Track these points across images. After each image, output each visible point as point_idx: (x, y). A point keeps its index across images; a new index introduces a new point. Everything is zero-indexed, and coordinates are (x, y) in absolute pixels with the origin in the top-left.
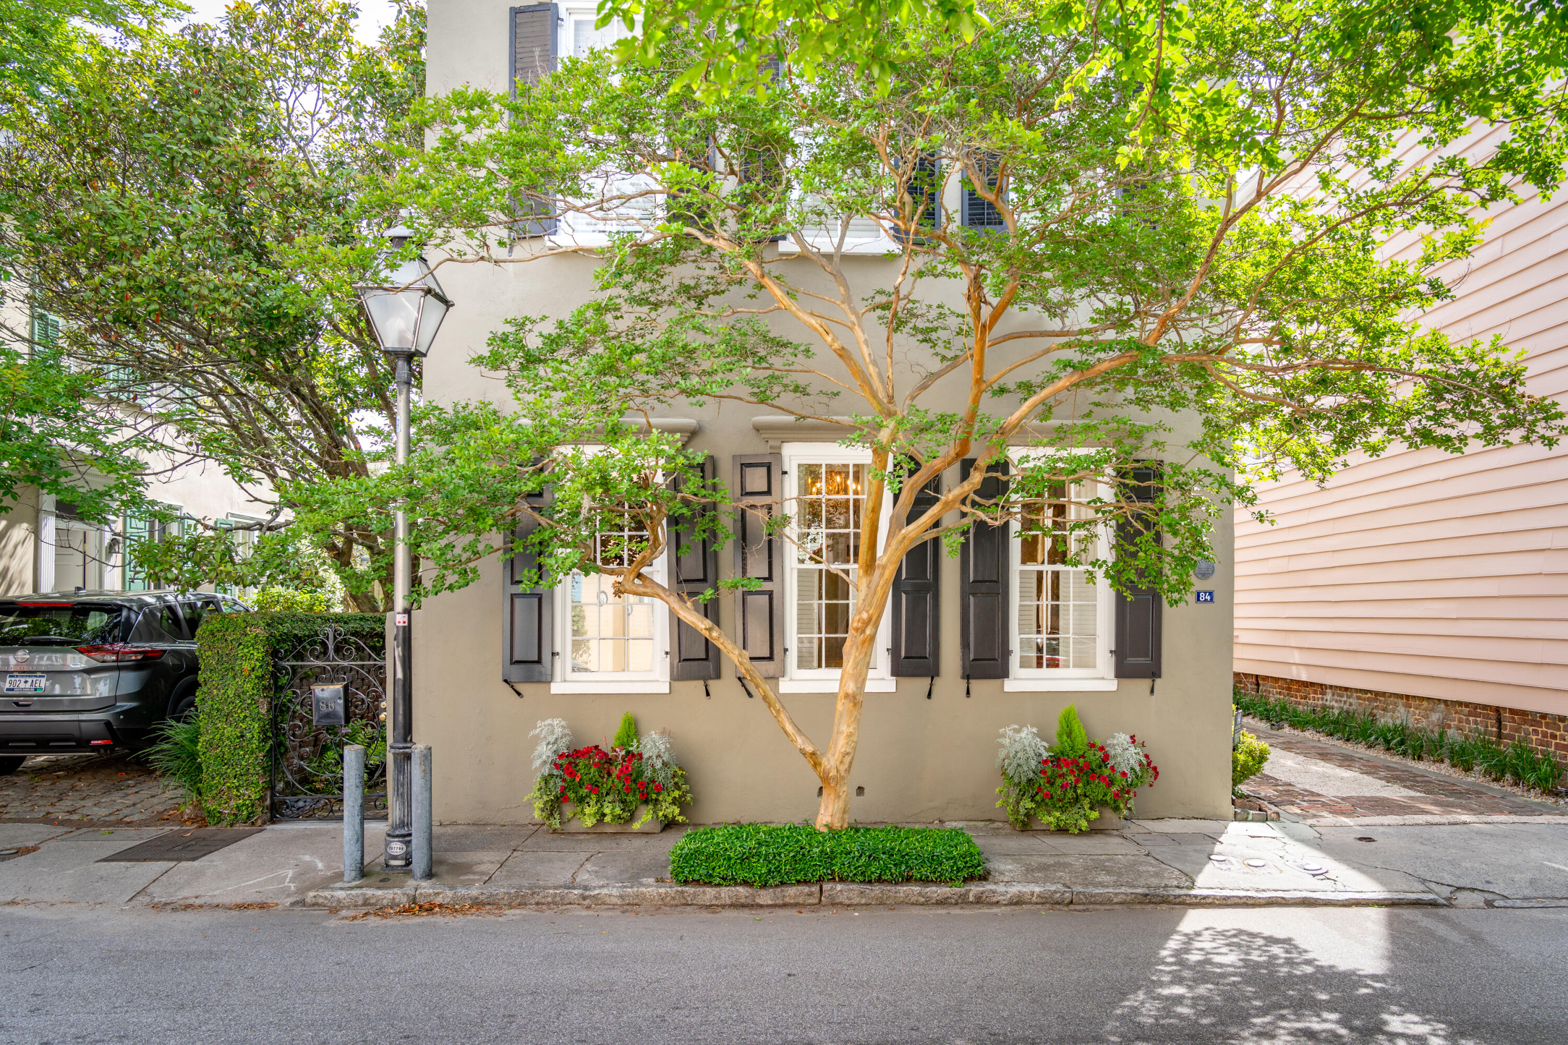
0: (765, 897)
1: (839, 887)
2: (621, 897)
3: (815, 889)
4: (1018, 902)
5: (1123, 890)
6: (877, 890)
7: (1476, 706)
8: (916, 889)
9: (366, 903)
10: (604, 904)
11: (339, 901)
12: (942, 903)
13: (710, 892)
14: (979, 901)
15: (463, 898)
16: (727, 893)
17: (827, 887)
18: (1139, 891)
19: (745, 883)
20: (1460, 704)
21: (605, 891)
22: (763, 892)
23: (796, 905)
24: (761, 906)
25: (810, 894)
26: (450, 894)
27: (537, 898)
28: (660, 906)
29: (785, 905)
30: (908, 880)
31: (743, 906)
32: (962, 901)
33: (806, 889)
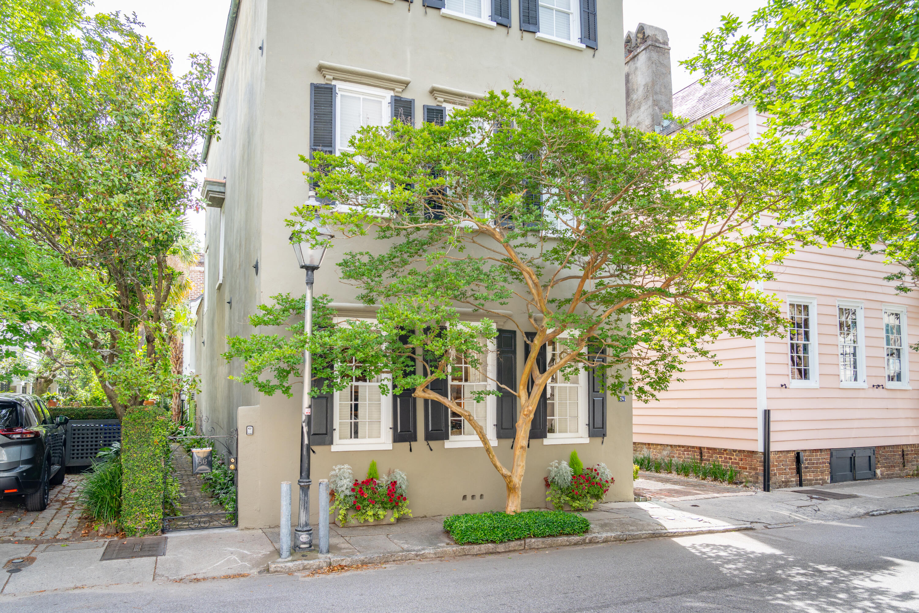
0: (501, 548)
1: (533, 540)
2: (435, 554)
3: (523, 542)
4: (606, 541)
5: (644, 532)
6: (549, 540)
7: (688, 447)
8: (566, 538)
9: (305, 568)
10: (427, 558)
11: (290, 568)
12: (576, 544)
13: (477, 547)
14: (591, 542)
15: (357, 561)
16: (484, 547)
17: (528, 540)
18: (650, 532)
19: (493, 542)
20: (679, 446)
21: (427, 551)
22: (499, 546)
23: (514, 551)
24: (499, 553)
25: (521, 545)
26: (349, 559)
27: (393, 558)
28: (455, 556)
29: (510, 551)
30: (561, 534)
31: (492, 553)
32: (584, 543)
33: (519, 542)
